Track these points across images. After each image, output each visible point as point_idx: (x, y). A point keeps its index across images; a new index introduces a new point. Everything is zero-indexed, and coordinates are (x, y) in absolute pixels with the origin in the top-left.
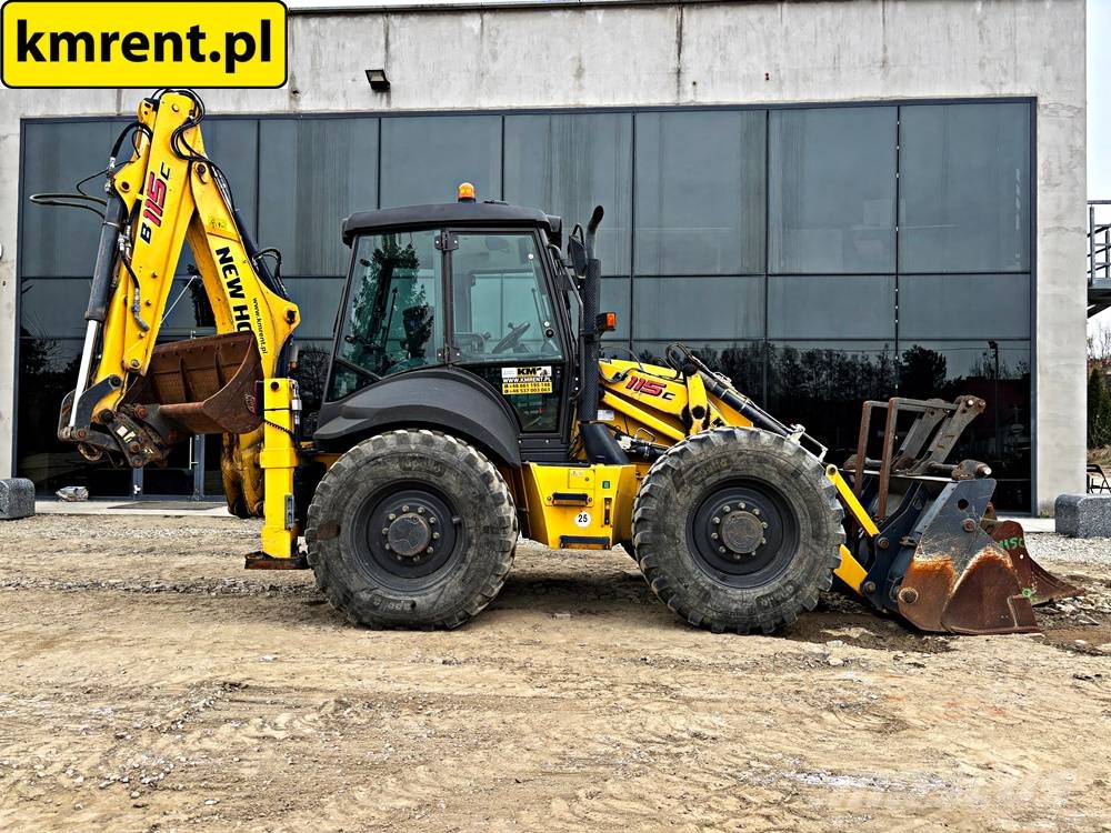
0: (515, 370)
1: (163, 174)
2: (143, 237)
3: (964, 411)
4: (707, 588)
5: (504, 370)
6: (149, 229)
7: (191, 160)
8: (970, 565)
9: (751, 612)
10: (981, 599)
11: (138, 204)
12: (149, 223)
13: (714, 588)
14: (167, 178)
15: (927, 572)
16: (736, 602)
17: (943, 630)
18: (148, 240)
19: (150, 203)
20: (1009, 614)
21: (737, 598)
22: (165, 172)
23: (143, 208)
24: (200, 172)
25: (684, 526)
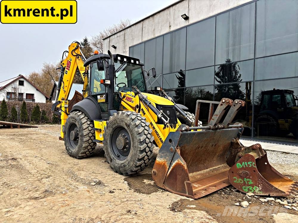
0: (99, 96)
1: (70, 60)
2: (66, 73)
3: (222, 105)
4: (112, 158)
5: (98, 96)
6: (67, 71)
7: (76, 56)
8: (173, 165)
9: (119, 168)
10: (176, 179)
11: (65, 67)
12: (67, 70)
13: (114, 158)
14: (71, 60)
15: (160, 164)
16: (117, 163)
17: (163, 188)
18: (67, 74)
19: (67, 66)
20: (185, 188)
21: (117, 162)
22: (71, 59)
23: (66, 67)
24: (78, 58)
25: (109, 139)
